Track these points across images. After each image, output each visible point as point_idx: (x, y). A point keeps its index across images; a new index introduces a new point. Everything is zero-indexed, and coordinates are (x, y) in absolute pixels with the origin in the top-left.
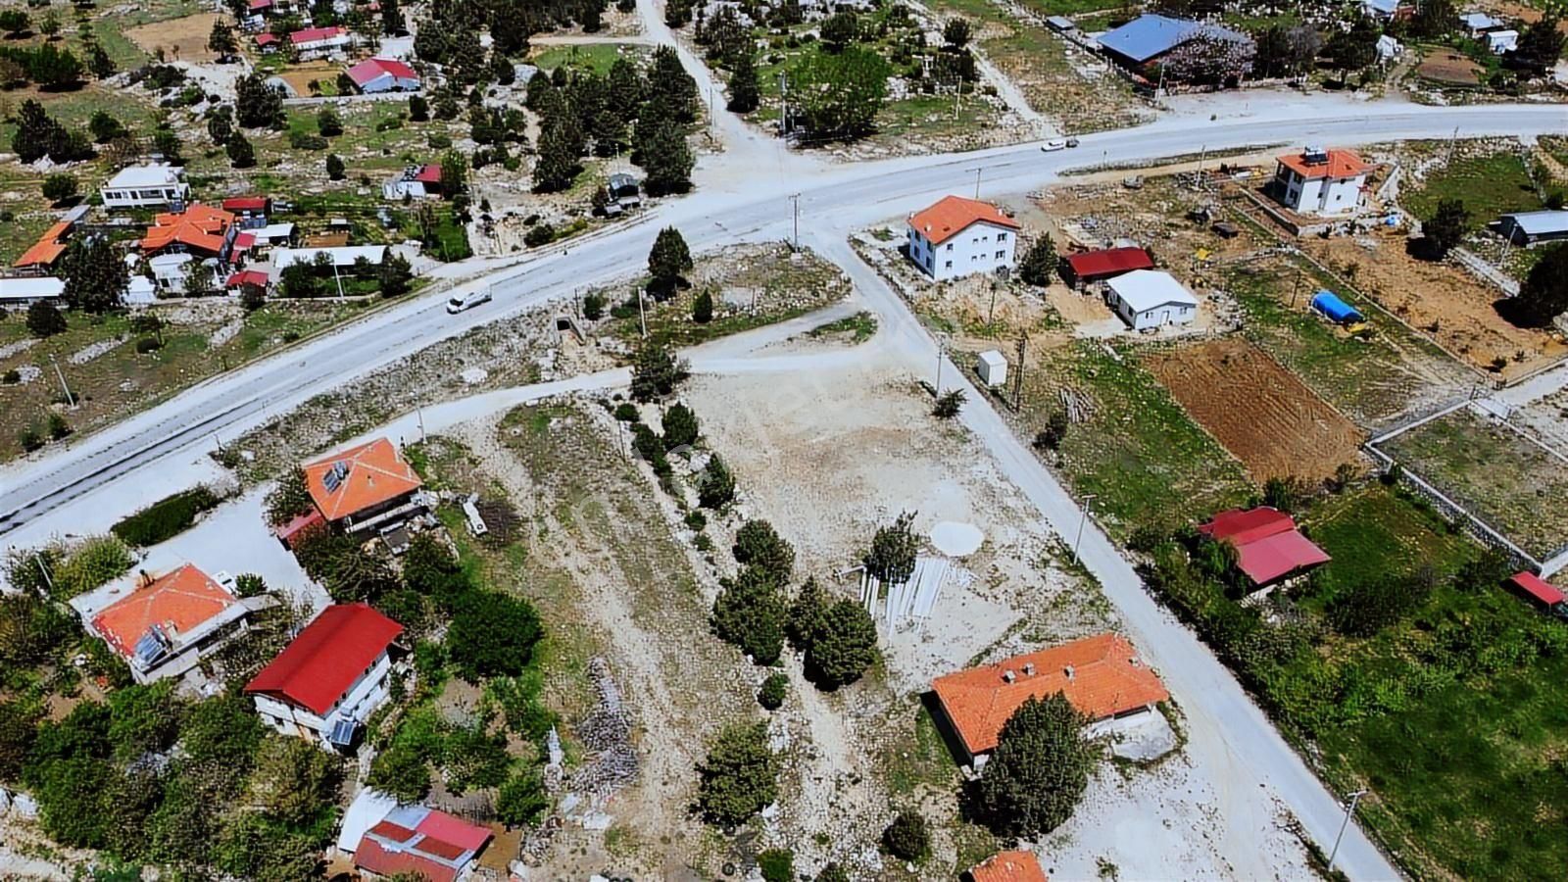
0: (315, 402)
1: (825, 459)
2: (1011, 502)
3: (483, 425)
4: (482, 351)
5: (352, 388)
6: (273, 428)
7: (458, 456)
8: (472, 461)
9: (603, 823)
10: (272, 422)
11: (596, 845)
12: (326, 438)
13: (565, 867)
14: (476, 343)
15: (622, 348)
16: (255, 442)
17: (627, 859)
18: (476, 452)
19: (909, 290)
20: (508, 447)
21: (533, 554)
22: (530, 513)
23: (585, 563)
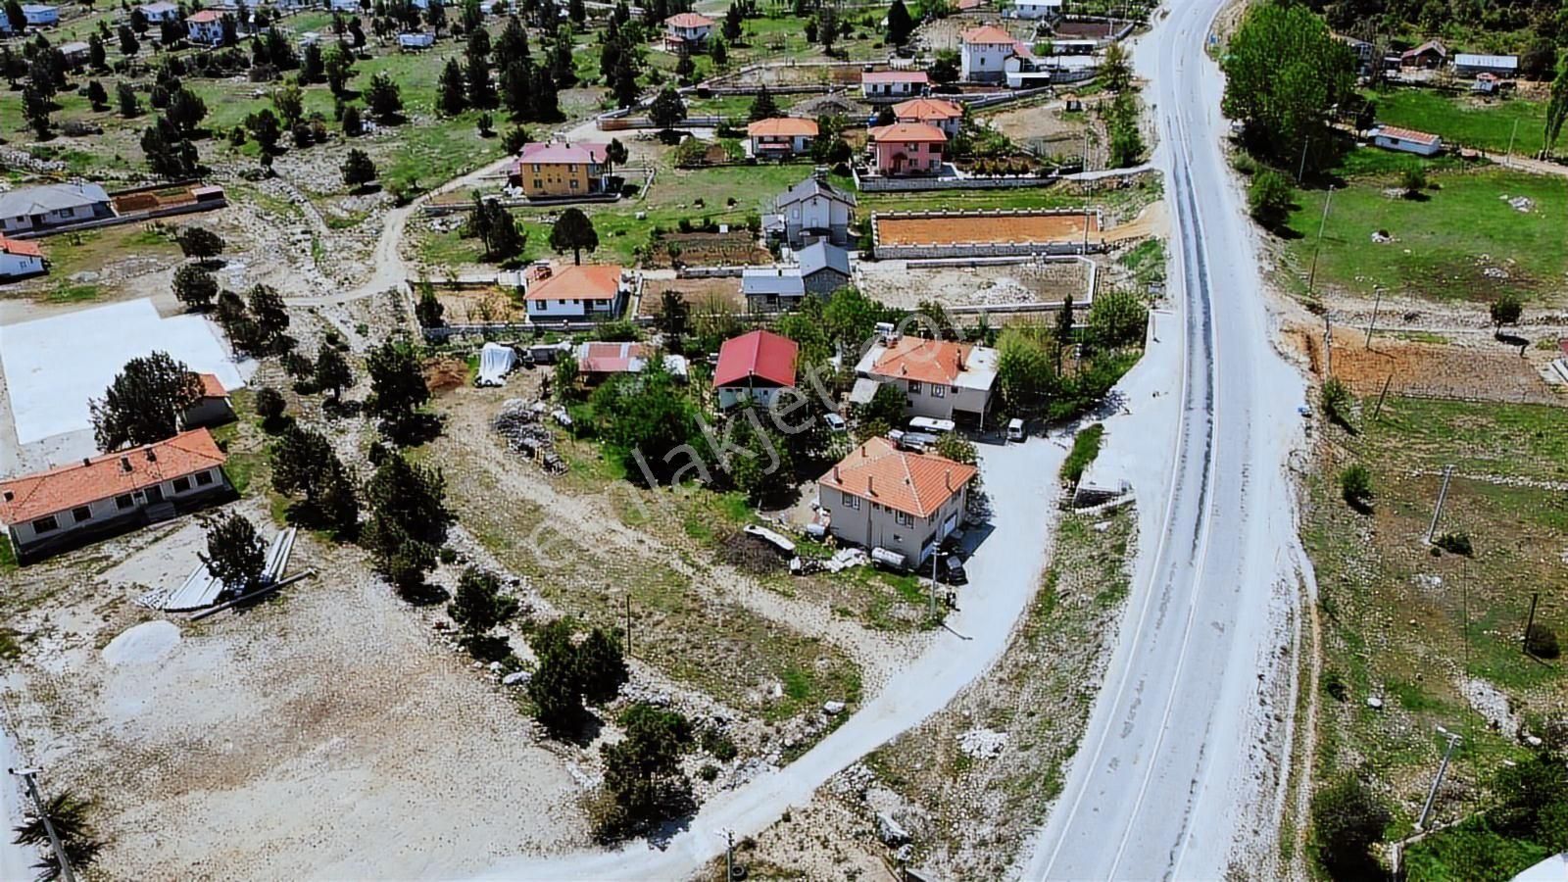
1: (317, 714)
3: (882, 665)
7: (870, 614)
8: (845, 613)
18: (852, 625)
20: (815, 640)
21: (681, 535)
22: (715, 571)
23: (616, 538)
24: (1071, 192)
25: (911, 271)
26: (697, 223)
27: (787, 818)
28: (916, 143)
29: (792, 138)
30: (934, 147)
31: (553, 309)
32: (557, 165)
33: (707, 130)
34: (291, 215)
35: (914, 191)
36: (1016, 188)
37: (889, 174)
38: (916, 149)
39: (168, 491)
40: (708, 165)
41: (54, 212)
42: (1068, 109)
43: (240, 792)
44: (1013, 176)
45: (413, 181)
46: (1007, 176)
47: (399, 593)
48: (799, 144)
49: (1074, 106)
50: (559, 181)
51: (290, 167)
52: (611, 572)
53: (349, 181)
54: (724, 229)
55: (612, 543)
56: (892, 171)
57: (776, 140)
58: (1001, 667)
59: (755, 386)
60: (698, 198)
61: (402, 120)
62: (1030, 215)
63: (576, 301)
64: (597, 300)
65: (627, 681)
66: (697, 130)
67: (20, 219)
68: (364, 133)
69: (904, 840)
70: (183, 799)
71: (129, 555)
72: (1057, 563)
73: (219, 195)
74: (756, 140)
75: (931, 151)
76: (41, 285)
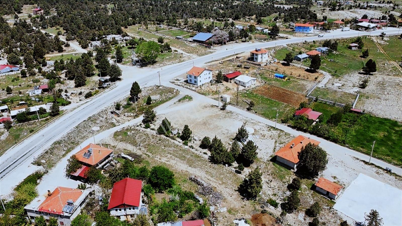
0: (55, 143)
1: (205, 124)
2: (252, 121)
3: (109, 139)
4: (94, 123)
5: (64, 138)
6: (47, 152)
8: (113, 147)
9: (225, 209)
10: (45, 151)
11: (227, 215)
12: (64, 153)
13: (224, 222)
14: (92, 121)
15: (132, 114)
16: (43, 157)
17: (238, 215)
18: (113, 145)
19: (194, 88)
20: (121, 141)
21: (150, 161)
22: (141, 153)
23: (166, 159)
52: (165, 151)
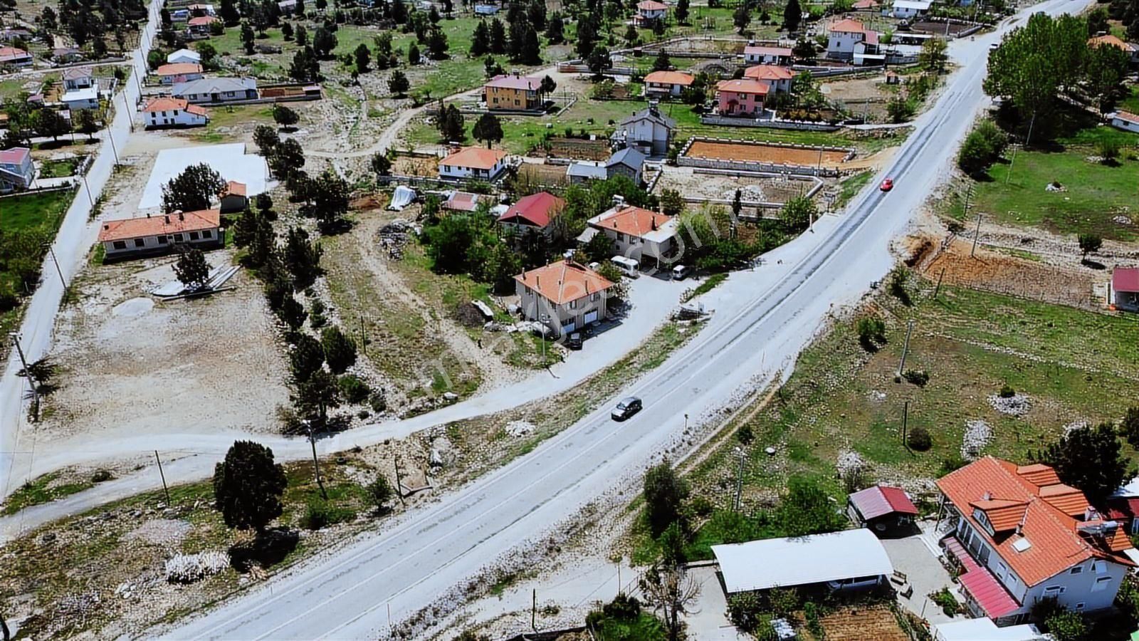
3: (497, 382)
7: (512, 356)
8: (498, 353)
18: (497, 360)
20: (470, 364)
21: (439, 301)
22: (443, 322)
23: (402, 297)
24: (848, 137)
25: (695, 176)
26: (576, 133)
27: (387, 442)
28: (746, 94)
29: (672, 86)
30: (759, 97)
31: (454, 172)
32: (508, 89)
33: (626, 77)
34: (354, 108)
35: (737, 127)
36: (811, 131)
37: (723, 114)
38: (745, 98)
39: (187, 238)
40: (612, 98)
41: (224, 93)
42: (888, 82)
43: (133, 378)
44: (810, 123)
45: (427, 93)
46: (806, 122)
47: (270, 305)
48: (677, 89)
49: (892, 80)
50: (508, 99)
51: (368, 80)
52: (386, 313)
53: (392, 90)
54: (593, 138)
55: (398, 298)
56: (728, 112)
57: (661, 85)
58: (562, 395)
59: (520, 223)
60: (590, 118)
61: (447, 57)
62: (803, 148)
63: (468, 169)
64: (482, 170)
65: (353, 365)
66: (619, 76)
67: (205, 95)
68: (420, 63)
69: (438, 464)
70: (107, 376)
71: (154, 267)
72: (641, 349)
73: (318, 92)
74: (648, 85)
75: (756, 100)
76: (199, 131)
